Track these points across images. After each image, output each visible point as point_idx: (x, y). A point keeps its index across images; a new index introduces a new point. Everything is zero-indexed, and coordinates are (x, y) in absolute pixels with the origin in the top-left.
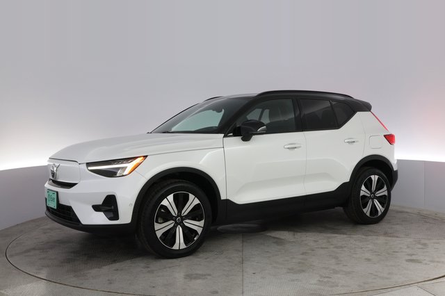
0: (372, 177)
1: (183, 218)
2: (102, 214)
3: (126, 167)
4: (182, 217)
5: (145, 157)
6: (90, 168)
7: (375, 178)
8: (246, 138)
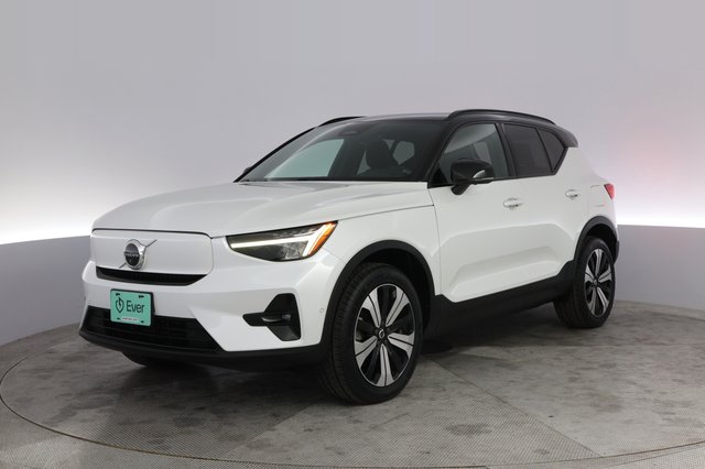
0: (596, 251)
1: (387, 331)
2: (265, 330)
3: (306, 243)
4: (385, 329)
5: (335, 222)
6: (234, 246)
7: (598, 252)
8: (459, 189)
